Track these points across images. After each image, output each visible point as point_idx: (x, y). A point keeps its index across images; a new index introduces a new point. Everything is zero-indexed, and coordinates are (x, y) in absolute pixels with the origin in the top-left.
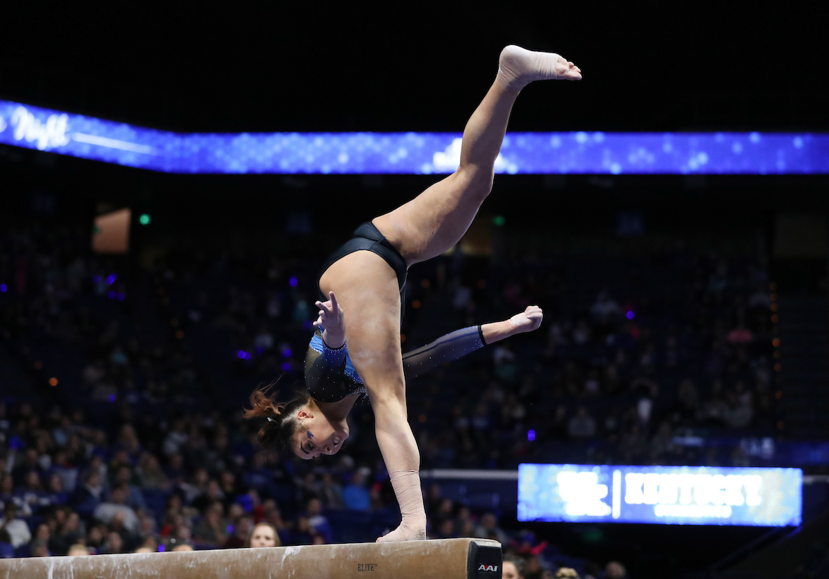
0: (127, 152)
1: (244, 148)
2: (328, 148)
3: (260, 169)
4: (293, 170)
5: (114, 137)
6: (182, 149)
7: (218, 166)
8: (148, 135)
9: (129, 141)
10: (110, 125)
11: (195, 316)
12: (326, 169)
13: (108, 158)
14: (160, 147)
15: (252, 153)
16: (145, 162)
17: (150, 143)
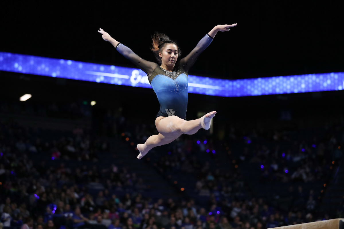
0: (209, 89)
1: (260, 84)
2: (296, 82)
3: (267, 93)
4: (281, 92)
5: (203, 83)
6: (233, 86)
7: (249, 93)
8: (217, 82)
9: (210, 84)
10: (201, 78)
11: (242, 158)
12: (296, 91)
13: (201, 92)
14: (223, 86)
15: (263, 86)
16: (217, 93)
17: (218, 85)
